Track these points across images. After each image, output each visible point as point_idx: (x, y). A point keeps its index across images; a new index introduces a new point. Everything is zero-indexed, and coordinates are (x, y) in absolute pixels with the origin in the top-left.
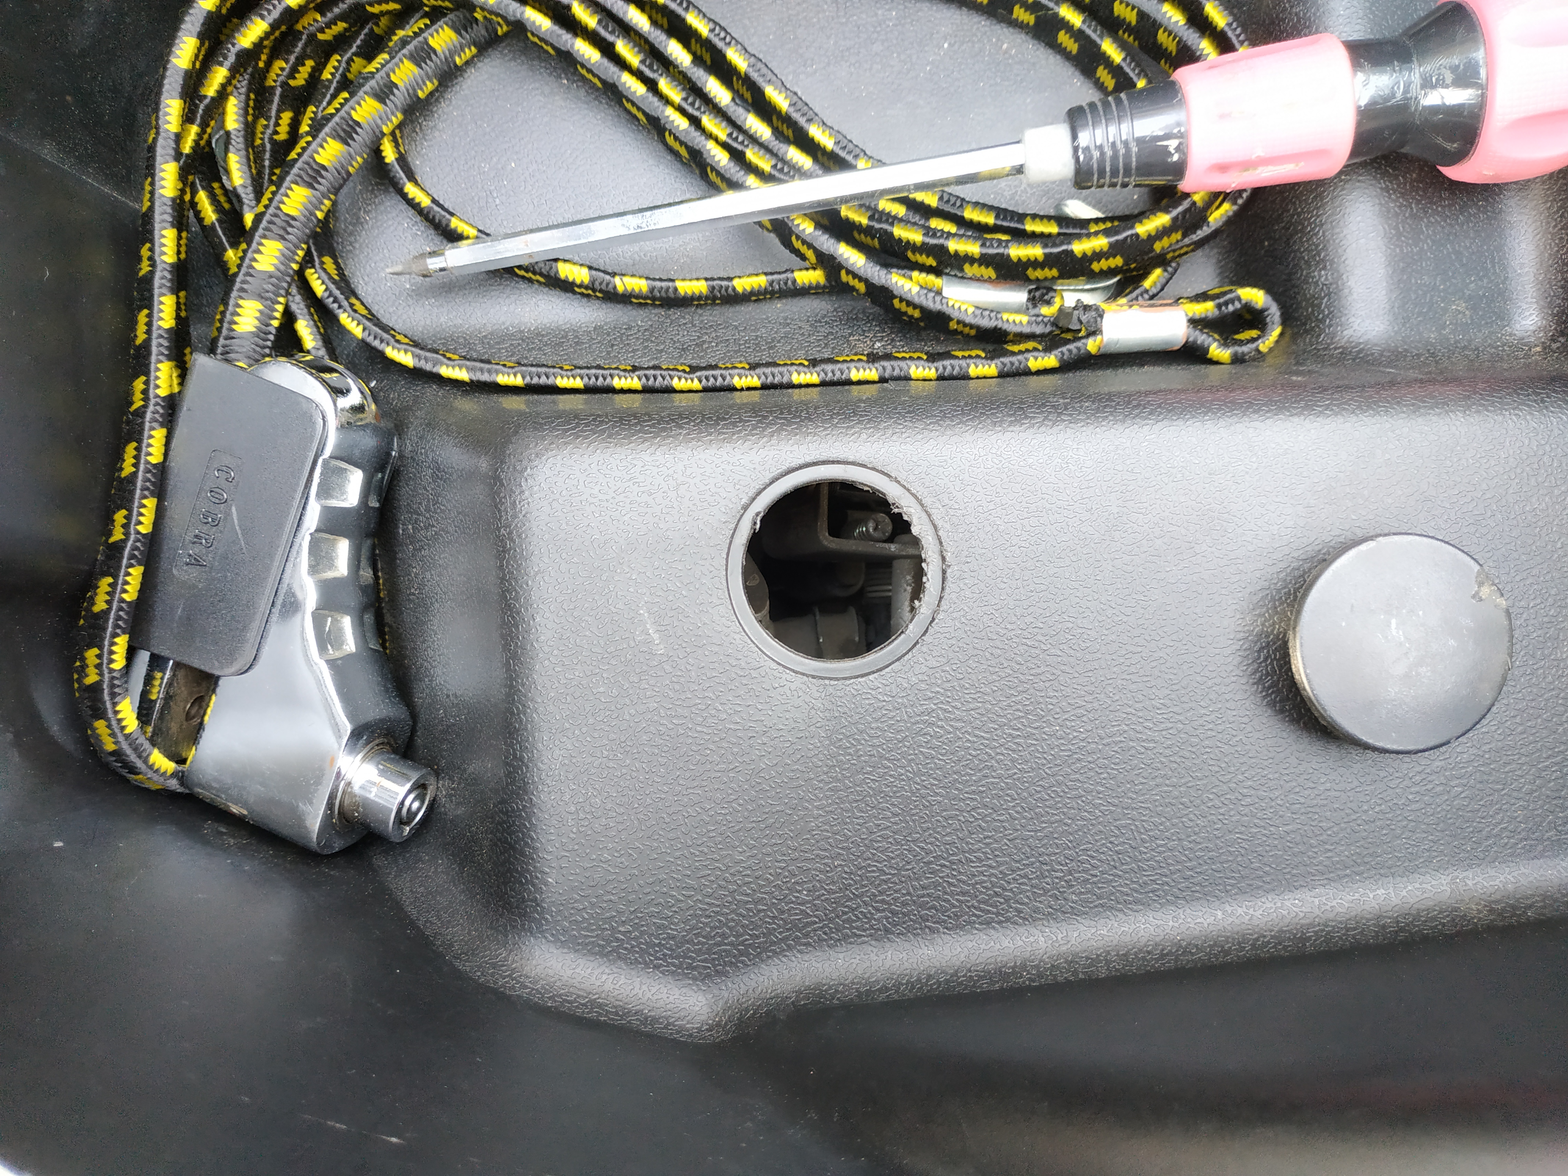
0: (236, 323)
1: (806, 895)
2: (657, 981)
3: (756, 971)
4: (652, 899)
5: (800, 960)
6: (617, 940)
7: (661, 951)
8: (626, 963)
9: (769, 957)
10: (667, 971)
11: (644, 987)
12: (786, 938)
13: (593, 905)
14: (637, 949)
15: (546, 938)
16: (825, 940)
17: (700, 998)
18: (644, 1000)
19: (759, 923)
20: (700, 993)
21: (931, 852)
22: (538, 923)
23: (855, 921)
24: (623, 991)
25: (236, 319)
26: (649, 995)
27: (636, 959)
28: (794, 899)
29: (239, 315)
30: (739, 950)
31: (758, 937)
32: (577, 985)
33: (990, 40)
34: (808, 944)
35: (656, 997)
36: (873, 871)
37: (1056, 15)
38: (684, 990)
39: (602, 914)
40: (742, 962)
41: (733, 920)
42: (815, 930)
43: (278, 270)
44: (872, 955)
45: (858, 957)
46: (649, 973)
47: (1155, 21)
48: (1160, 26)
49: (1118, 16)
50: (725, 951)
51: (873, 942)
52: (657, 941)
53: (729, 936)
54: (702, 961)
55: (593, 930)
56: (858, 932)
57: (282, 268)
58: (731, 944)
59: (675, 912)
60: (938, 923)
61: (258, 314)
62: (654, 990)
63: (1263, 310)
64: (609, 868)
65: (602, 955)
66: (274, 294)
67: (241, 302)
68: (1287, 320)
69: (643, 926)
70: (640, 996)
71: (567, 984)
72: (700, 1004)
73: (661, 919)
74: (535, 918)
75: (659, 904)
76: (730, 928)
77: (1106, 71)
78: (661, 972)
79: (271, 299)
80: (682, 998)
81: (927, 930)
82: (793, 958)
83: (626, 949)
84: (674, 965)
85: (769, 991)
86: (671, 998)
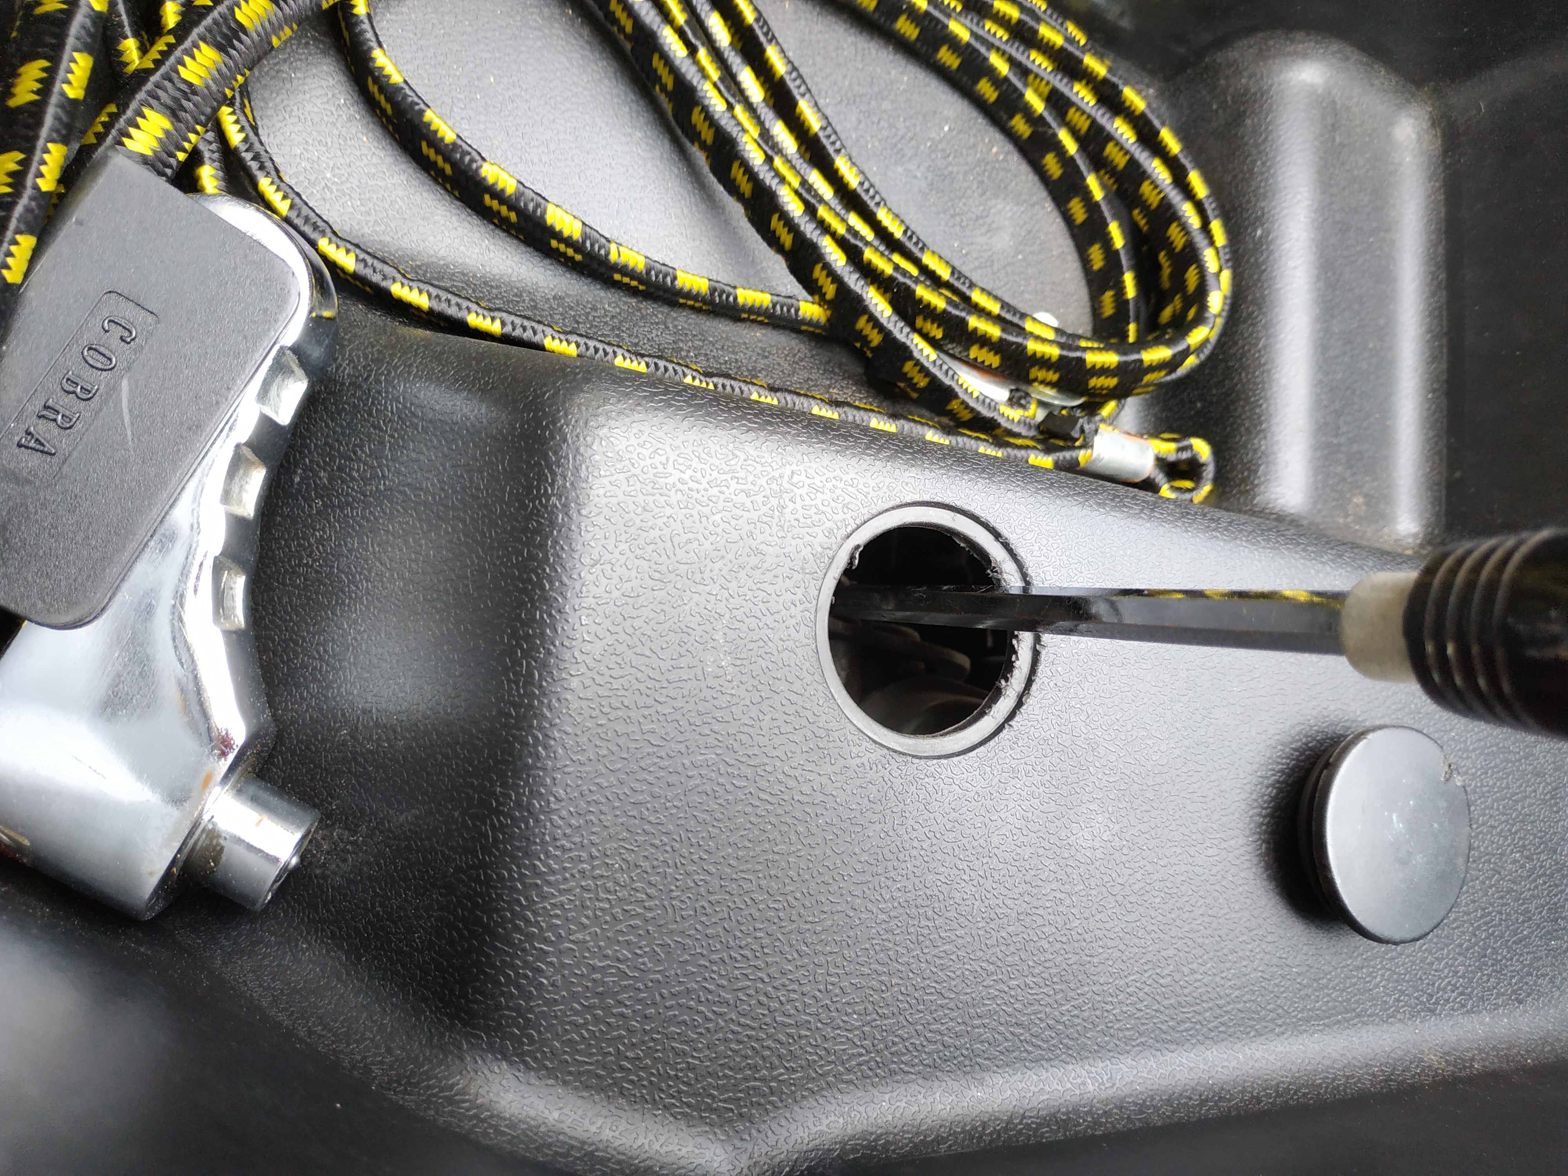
0: (129, 136)
1: (856, 1020)
2: (666, 1128)
3: (788, 1115)
4: (675, 1016)
5: (840, 1102)
6: (622, 1068)
7: (676, 1085)
8: (630, 1102)
9: (803, 1097)
10: (680, 1113)
11: (651, 1136)
12: (827, 1073)
13: (597, 1020)
14: (645, 1083)
15: (525, 1063)
16: (869, 1077)
17: (718, 1151)
18: (652, 1153)
19: (799, 1052)
20: (718, 1145)
21: (993, 973)
22: (517, 1041)
23: (904, 1054)
24: (624, 1140)
25: (132, 131)
26: (656, 1146)
27: (643, 1096)
28: (842, 1024)
29: (137, 127)
30: (770, 1088)
31: (794, 1071)
32: (567, 1130)
33: (983, 140)
34: (850, 1082)
35: (665, 1149)
36: (932, 993)
37: (1055, 135)
38: (699, 1140)
39: (607, 1033)
40: (771, 1103)
41: (769, 1048)
42: (859, 1064)
43: (208, 87)
44: (920, 1097)
45: (905, 1100)
46: (656, 1116)
47: (1144, 172)
48: (1149, 177)
49: (1107, 157)
50: (754, 1088)
51: (920, 1081)
52: (672, 1073)
53: (762, 1069)
54: (725, 1101)
55: (592, 1054)
56: (906, 1069)
57: (214, 87)
58: (763, 1079)
59: (701, 1034)
60: (989, 1059)
61: (161, 135)
62: (662, 1139)
63: (1203, 465)
64: (627, 971)
65: (601, 1090)
66: (193, 117)
67: (147, 111)
68: (1220, 479)
69: (657, 1051)
70: (647, 1147)
71: (554, 1129)
72: (719, 1159)
73: (681, 1042)
74: (513, 1034)
75: (684, 1022)
76: (764, 1058)
77: (1081, 205)
78: (672, 1115)
79: (187, 122)
80: (697, 1151)
81: (977, 1067)
82: (833, 1101)
83: (632, 1082)
84: (688, 1105)
85: (806, 1141)
86: (684, 1150)
